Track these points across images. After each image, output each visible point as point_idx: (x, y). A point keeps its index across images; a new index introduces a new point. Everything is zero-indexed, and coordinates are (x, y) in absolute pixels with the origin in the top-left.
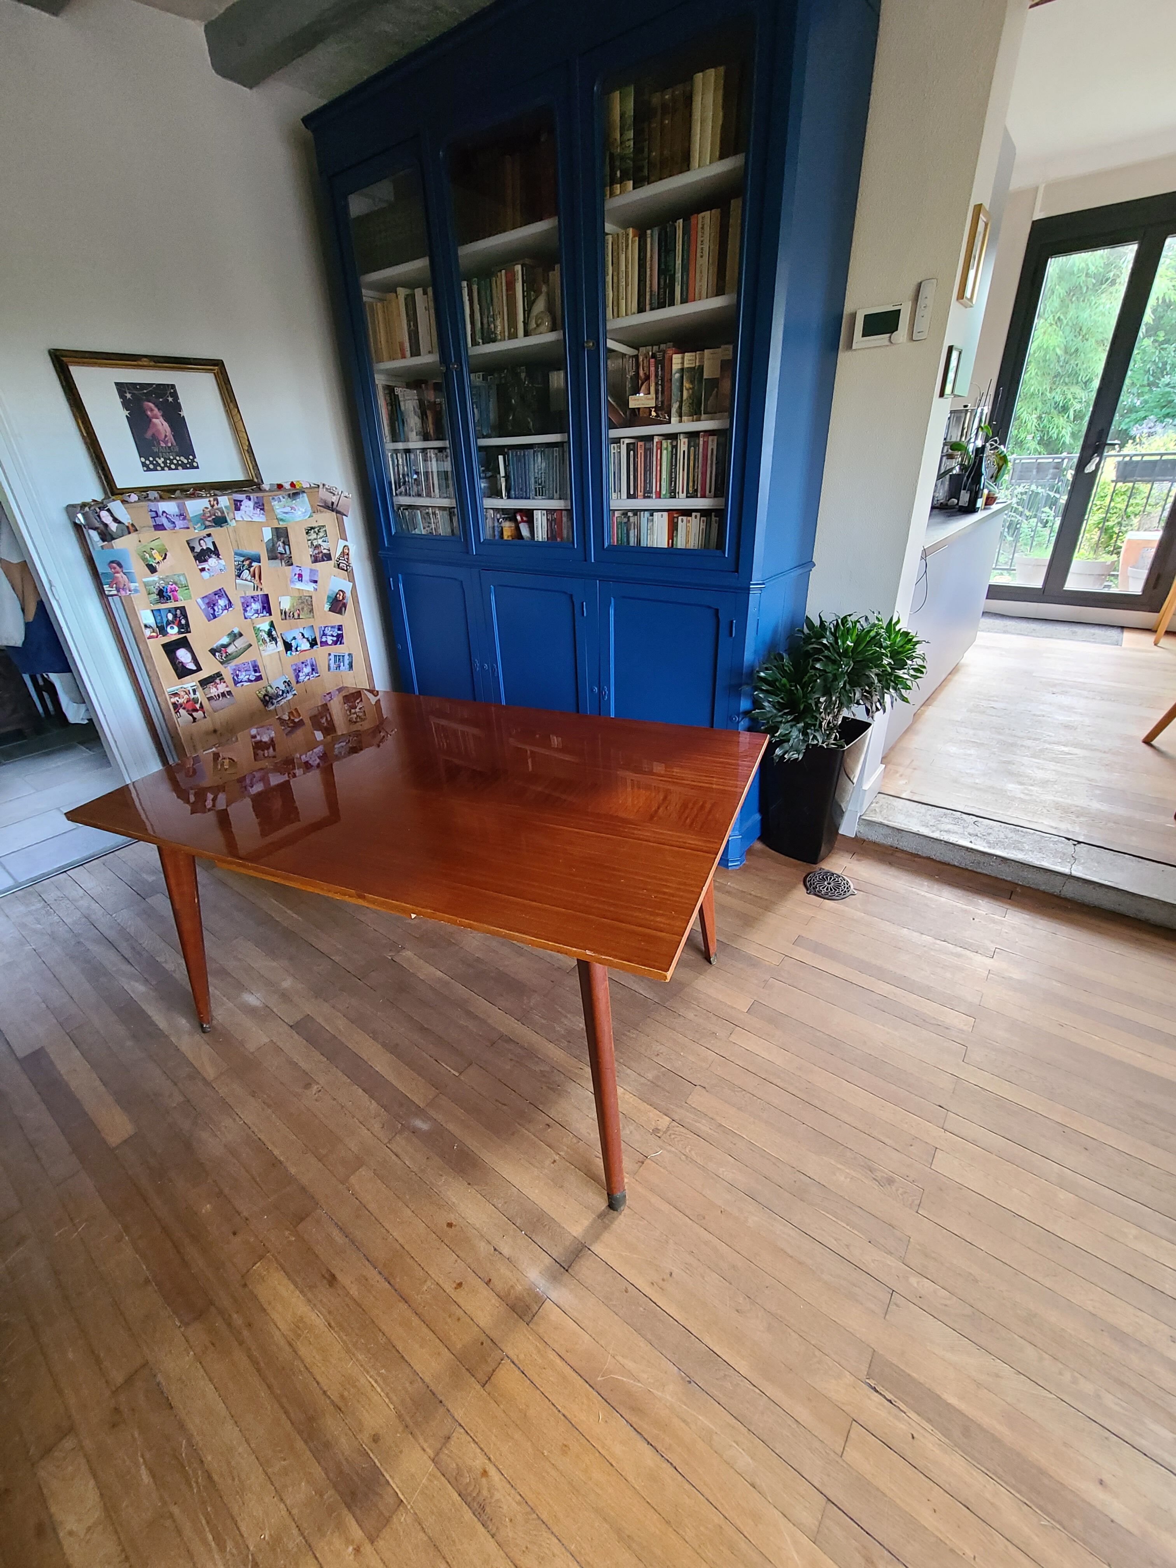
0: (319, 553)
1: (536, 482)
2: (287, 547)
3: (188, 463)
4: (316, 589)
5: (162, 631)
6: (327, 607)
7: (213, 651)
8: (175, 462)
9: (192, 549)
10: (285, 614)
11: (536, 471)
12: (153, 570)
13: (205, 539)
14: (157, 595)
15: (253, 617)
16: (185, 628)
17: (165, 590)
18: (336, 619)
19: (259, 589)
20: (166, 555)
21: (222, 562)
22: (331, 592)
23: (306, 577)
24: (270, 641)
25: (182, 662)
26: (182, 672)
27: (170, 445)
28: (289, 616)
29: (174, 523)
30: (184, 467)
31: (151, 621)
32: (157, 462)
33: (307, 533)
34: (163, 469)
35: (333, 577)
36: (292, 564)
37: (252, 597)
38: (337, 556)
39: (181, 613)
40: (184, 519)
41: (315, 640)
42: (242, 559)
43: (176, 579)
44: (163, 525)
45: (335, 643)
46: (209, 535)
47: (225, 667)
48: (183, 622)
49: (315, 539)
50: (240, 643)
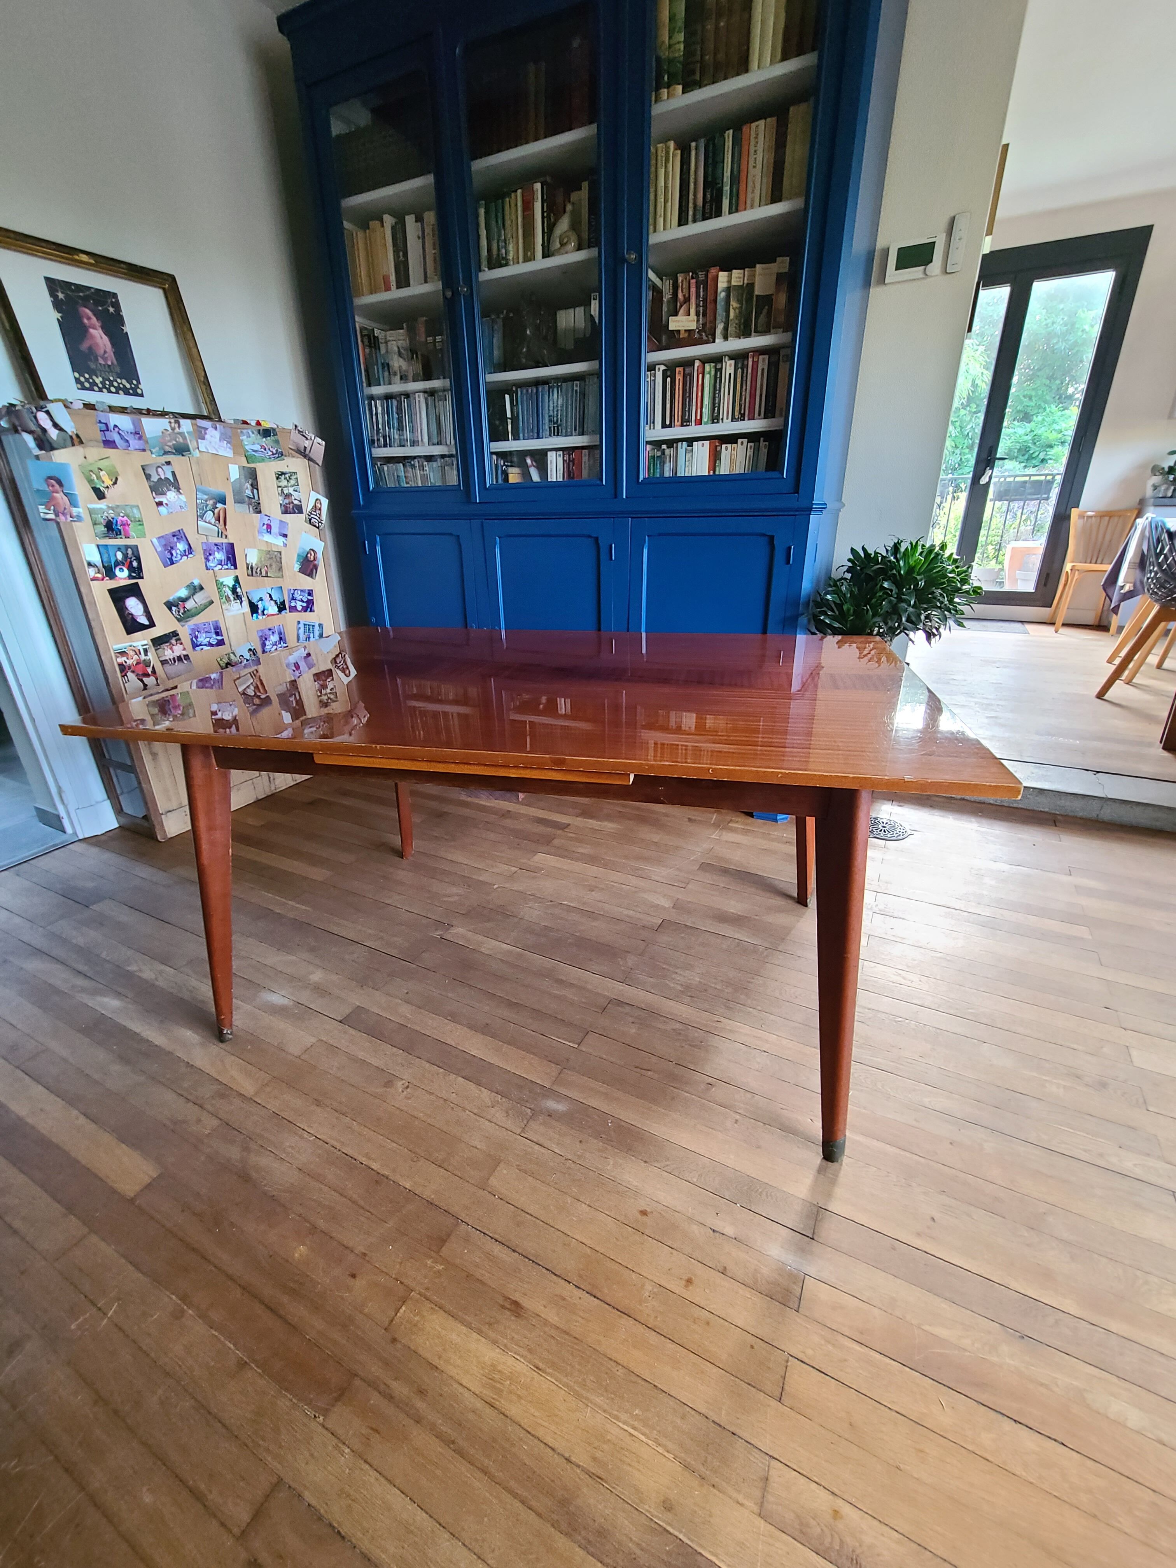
0: (289, 504)
1: (550, 421)
2: (255, 491)
3: (132, 388)
4: (285, 545)
5: (109, 572)
6: (297, 567)
7: (169, 605)
8: (115, 384)
9: (148, 477)
10: (251, 570)
11: (551, 408)
12: (100, 495)
13: (163, 467)
14: (105, 526)
15: (216, 569)
16: (137, 572)
17: (114, 522)
18: (306, 582)
19: (224, 536)
20: (117, 479)
21: (182, 497)
22: (301, 551)
23: (275, 529)
24: (235, 599)
25: (132, 614)
26: (131, 626)
27: (110, 363)
28: (256, 573)
29: (127, 441)
30: (127, 392)
31: (96, 558)
32: (94, 380)
33: (278, 478)
34: (101, 390)
35: (303, 533)
36: (260, 512)
37: (216, 545)
38: (309, 509)
39: (133, 553)
40: (140, 438)
41: (283, 603)
42: (206, 497)
43: (128, 510)
44: (114, 442)
45: (305, 609)
46: (168, 463)
47: (183, 626)
48: (135, 564)
49: (286, 487)
50: (200, 598)
